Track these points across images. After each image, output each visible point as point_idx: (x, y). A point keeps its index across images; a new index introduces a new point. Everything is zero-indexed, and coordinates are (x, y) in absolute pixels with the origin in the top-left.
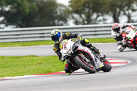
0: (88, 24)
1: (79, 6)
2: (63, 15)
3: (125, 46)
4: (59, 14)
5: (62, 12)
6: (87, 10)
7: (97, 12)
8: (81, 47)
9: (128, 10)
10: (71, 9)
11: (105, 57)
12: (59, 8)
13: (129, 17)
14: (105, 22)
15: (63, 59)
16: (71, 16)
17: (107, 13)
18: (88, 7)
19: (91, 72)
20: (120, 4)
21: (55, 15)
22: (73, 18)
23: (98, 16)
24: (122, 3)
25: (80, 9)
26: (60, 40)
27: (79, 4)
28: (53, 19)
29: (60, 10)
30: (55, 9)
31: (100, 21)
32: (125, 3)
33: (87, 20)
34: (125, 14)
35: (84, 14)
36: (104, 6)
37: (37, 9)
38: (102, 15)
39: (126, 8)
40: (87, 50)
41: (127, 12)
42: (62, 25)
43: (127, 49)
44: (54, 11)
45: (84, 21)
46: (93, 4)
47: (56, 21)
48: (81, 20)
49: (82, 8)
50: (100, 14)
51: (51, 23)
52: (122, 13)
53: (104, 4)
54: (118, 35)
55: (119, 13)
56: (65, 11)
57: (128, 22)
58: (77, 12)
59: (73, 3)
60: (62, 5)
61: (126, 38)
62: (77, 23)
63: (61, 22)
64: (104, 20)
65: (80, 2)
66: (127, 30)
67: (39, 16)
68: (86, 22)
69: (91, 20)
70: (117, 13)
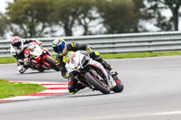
0: (31, 37)
1: (19, 14)
3: (26, 67)
6: (30, 19)
7: (43, 22)
8: (92, 62)
9: (84, 18)
10: (8, 18)
13: (86, 27)
14: (54, 34)
15: (68, 75)
16: (9, 27)
17: (57, 23)
18: (31, 15)
19: (105, 92)
20: (73, 10)
22: (12, 29)
23: (44, 27)
24: (77, 9)
25: (20, 17)
26: (64, 51)
27: (20, 11)
31: (47, 33)
32: (80, 10)
33: (30, 32)
34: (80, 24)
35: (26, 23)
36: (53, 14)
38: (50, 26)
39: (82, 15)
40: (98, 65)
41: (83, 21)
43: (29, 70)
45: (25, 33)
46: (38, 10)
48: (22, 32)
49: (23, 16)
50: (46, 24)
52: (76, 22)
53: (52, 10)
54: (19, 51)
55: (73, 23)
58: (17, 21)
59: (11, 10)
61: (30, 55)
64: (53, 31)
65: (21, 8)
66: (31, 46)
68: (29, 35)
69: (35, 32)
70: (70, 23)
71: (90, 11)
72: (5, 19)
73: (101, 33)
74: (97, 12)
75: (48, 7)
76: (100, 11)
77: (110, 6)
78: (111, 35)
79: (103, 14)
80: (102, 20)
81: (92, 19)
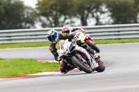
0: (55, 26)
1: (46, 9)
2: (31, 17)
4: (26, 16)
5: (29, 14)
6: (54, 13)
7: (65, 15)
9: (96, 12)
10: (38, 12)
11: (99, 57)
12: (26, 10)
14: (73, 24)
15: (59, 59)
16: (38, 19)
17: (75, 16)
18: (55, 10)
19: (88, 72)
20: (88, 6)
21: (22, 18)
22: (40, 21)
23: (65, 19)
24: (91, 5)
25: (47, 11)
27: (47, 7)
28: (21, 21)
29: (27, 13)
30: (22, 12)
31: (67, 23)
32: (93, 5)
33: (54, 23)
34: (93, 16)
35: (51, 16)
36: (72, 9)
37: (4, 11)
38: (70, 18)
39: (95, 10)
40: (83, 50)
41: (95, 14)
42: (29, 28)
44: (21, 14)
45: (51, 24)
46: (61, 6)
47: (23, 24)
48: (48, 23)
50: (67, 17)
51: (18, 25)
52: (90, 15)
53: (72, 6)
55: (87, 16)
56: (32, 14)
57: (97, 24)
58: (45, 15)
59: (40, 6)
60: (30, 8)
62: (44, 25)
63: (28, 25)
64: (72, 22)
65: (48, 4)
66: (77, 33)
67: (6, 19)
68: (53, 25)
69: (59, 23)
70: (85, 16)
71: (100, 7)
72: (35, 12)
73: (109, 24)
74: (106, 8)
75: (69, 4)
76: (108, 6)
77: (116, 3)
78: (116, 25)
79: (110, 9)
80: (110, 14)
81: (102, 13)
